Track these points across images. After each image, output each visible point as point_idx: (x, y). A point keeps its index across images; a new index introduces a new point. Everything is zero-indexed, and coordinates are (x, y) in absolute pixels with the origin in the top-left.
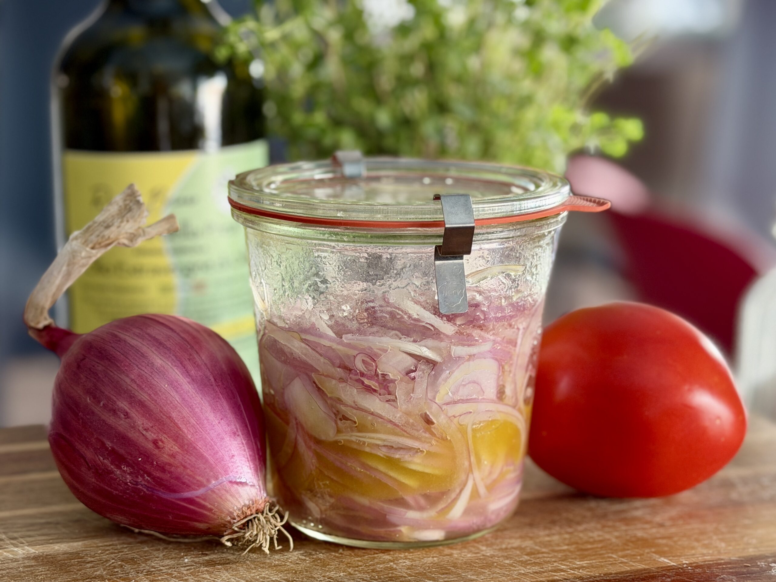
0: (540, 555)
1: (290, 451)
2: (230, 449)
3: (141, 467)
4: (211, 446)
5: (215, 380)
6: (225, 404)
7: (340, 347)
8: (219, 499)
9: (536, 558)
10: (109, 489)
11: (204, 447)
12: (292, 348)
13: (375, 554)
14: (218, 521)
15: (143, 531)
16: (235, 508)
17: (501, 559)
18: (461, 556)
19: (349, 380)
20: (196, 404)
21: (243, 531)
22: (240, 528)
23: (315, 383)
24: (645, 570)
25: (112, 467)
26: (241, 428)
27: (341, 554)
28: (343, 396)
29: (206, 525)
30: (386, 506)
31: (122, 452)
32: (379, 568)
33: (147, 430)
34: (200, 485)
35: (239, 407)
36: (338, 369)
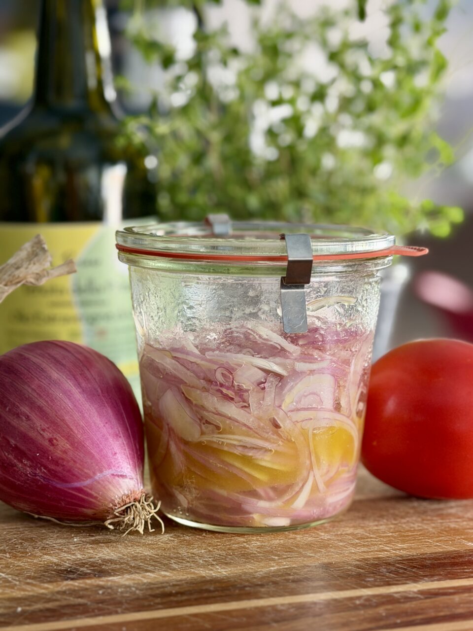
0: (369, 540)
1: (163, 452)
2: (113, 448)
3: (38, 461)
4: (98, 444)
5: (102, 391)
6: (110, 411)
7: (203, 362)
8: (104, 490)
9: (364, 542)
10: (13, 480)
11: (91, 446)
12: (164, 364)
13: (232, 537)
14: (102, 507)
15: (41, 517)
16: (116, 496)
17: (336, 542)
18: (303, 540)
19: (211, 390)
20: (85, 410)
21: (123, 516)
22: (121, 514)
23: (183, 393)
24: (455, 551)
25: (15, 461)
26: (123, 432)
27: (204, 537)
28: (206, 403)
29: (93, 511)
30: (241, 497)
31: (23, 448)
32: (235, 547)
33: (44, 430)
34: (88, 477)
35: (121, 415)
36: (202, 381)
